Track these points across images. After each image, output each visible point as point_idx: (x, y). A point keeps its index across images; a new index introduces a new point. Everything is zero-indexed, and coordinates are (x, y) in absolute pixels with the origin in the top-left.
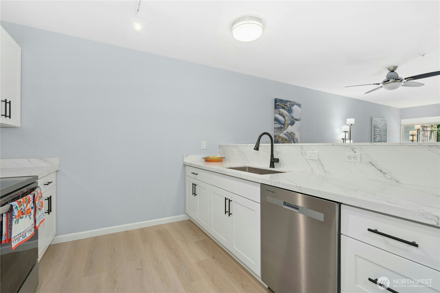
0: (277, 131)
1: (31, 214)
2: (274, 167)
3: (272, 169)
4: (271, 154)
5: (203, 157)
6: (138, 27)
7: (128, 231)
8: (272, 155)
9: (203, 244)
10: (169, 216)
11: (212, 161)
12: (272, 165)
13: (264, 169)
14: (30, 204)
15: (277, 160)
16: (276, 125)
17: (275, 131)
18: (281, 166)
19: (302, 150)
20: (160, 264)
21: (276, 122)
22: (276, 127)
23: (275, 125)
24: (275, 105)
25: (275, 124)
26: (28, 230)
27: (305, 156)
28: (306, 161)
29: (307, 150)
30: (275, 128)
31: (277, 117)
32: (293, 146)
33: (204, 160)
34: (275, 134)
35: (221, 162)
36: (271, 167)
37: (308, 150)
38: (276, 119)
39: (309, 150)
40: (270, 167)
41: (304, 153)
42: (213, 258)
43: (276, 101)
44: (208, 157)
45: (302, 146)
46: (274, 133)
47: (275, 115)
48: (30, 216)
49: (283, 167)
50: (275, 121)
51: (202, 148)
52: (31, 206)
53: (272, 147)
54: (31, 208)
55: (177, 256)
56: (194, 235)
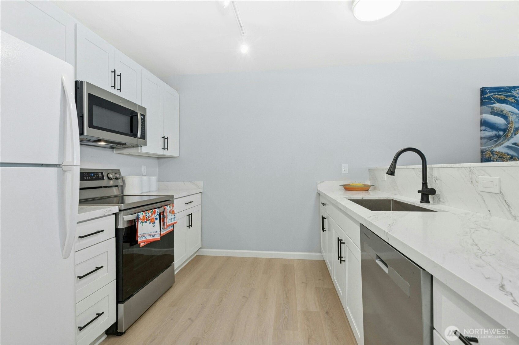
0: (485, 143)
1: (155, 223)
2: (428, 202)
3: (425, 206)
4: (423, 182)
5: (343, 184)
6: (244, 49)
7: (257, 258)
8: (425, 183)
9: (325, 293)
10: (299, 251)
11: (351, 190)
12: (425, 199)
13: (412, 204)
14: (155, 215)
15: (433, 192)
16: (483, 132)
17: (481, 144)
18: (440, 201)
19: (472, 175)
20: (267, 299)
21: (483, 128)
22: (483, 136)
23: (481, 134)
24: (481, 98)
25: (481, 131)
26: (150, 234)
27: (477, 186)
28: (479, 194)
29: (479, 176)
30: (481, 138)
31: (486, 119)
32: (457, 168)
33: (342, 188)
34: (483, 148)
35: (368, 190)
36: (423, 202)
37: (482, 176)
38: (484, 124)
39: (484, 175)
40: (421, 202)
41: (476, 180)
42: (327, 313)
43: (483, 91)
44: (349, 185)
45: (472, 168)
46: (481, 146)
47: (481, 116)
48: (153, 224)
49: (443, 202)
50: (482, 125)
51: (343, 172)
52: (156, 217)
53: (424, 170)
54: (155, 218)
55: (287, 297)
56: (320, 279)
